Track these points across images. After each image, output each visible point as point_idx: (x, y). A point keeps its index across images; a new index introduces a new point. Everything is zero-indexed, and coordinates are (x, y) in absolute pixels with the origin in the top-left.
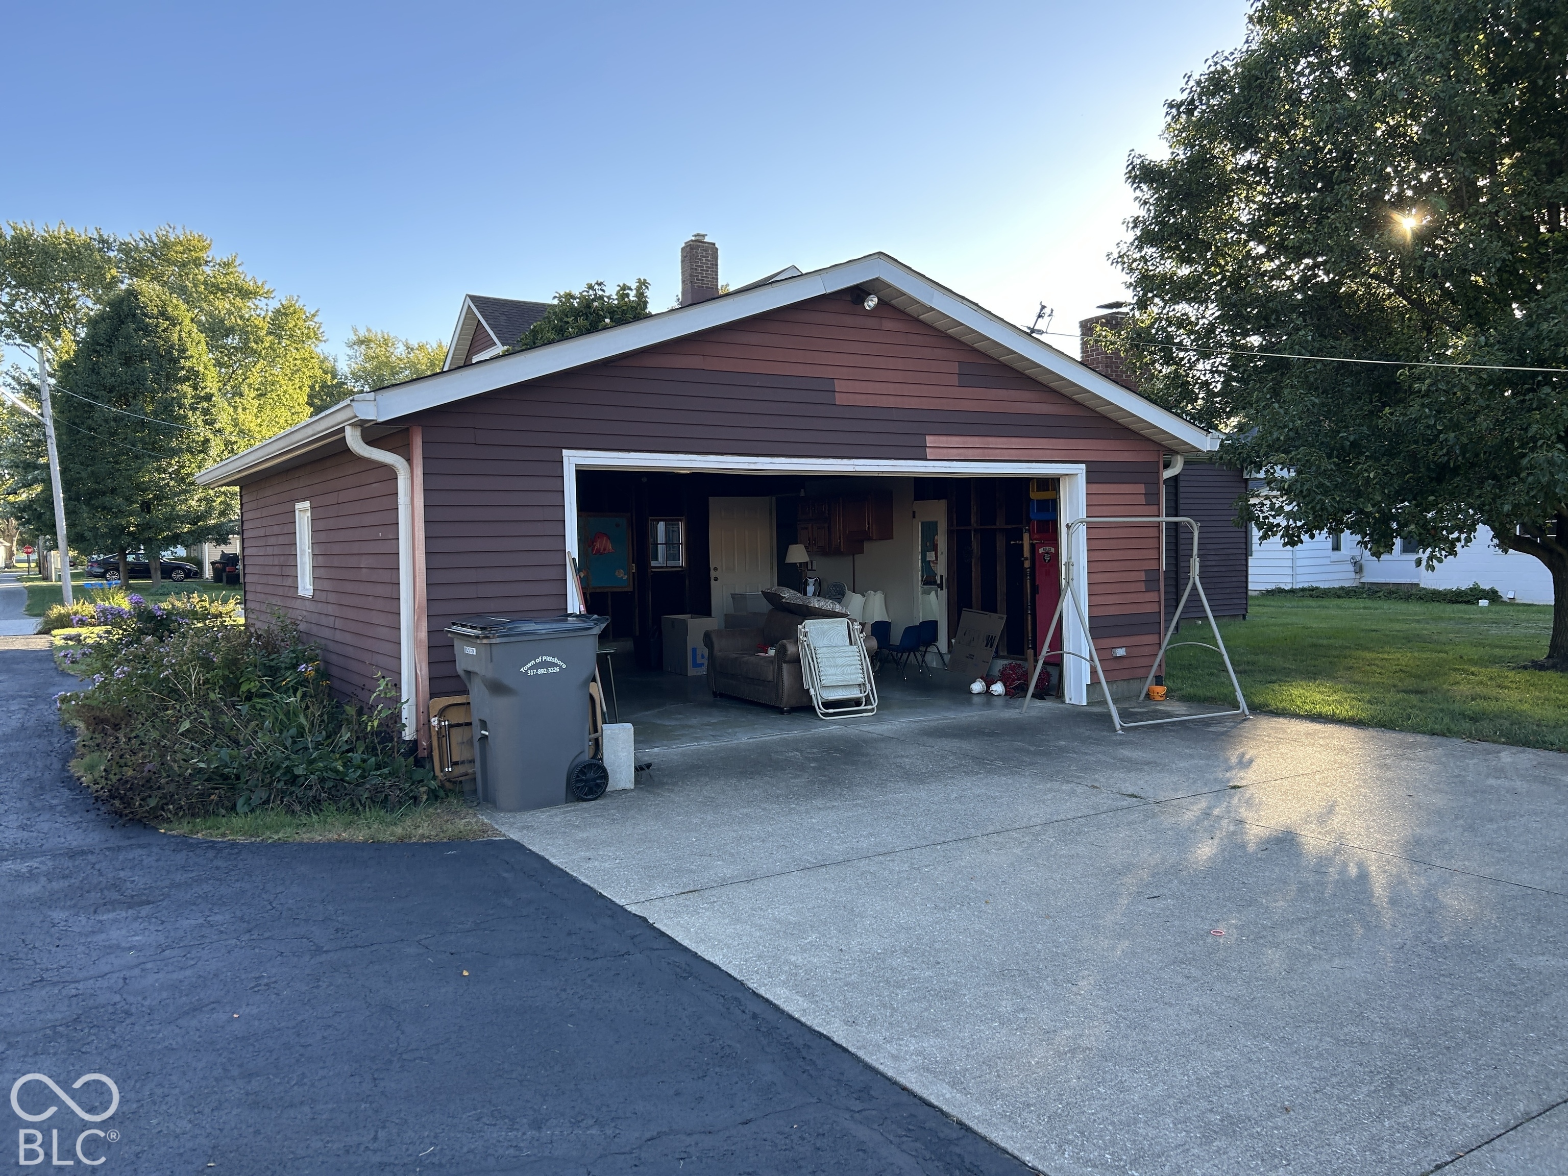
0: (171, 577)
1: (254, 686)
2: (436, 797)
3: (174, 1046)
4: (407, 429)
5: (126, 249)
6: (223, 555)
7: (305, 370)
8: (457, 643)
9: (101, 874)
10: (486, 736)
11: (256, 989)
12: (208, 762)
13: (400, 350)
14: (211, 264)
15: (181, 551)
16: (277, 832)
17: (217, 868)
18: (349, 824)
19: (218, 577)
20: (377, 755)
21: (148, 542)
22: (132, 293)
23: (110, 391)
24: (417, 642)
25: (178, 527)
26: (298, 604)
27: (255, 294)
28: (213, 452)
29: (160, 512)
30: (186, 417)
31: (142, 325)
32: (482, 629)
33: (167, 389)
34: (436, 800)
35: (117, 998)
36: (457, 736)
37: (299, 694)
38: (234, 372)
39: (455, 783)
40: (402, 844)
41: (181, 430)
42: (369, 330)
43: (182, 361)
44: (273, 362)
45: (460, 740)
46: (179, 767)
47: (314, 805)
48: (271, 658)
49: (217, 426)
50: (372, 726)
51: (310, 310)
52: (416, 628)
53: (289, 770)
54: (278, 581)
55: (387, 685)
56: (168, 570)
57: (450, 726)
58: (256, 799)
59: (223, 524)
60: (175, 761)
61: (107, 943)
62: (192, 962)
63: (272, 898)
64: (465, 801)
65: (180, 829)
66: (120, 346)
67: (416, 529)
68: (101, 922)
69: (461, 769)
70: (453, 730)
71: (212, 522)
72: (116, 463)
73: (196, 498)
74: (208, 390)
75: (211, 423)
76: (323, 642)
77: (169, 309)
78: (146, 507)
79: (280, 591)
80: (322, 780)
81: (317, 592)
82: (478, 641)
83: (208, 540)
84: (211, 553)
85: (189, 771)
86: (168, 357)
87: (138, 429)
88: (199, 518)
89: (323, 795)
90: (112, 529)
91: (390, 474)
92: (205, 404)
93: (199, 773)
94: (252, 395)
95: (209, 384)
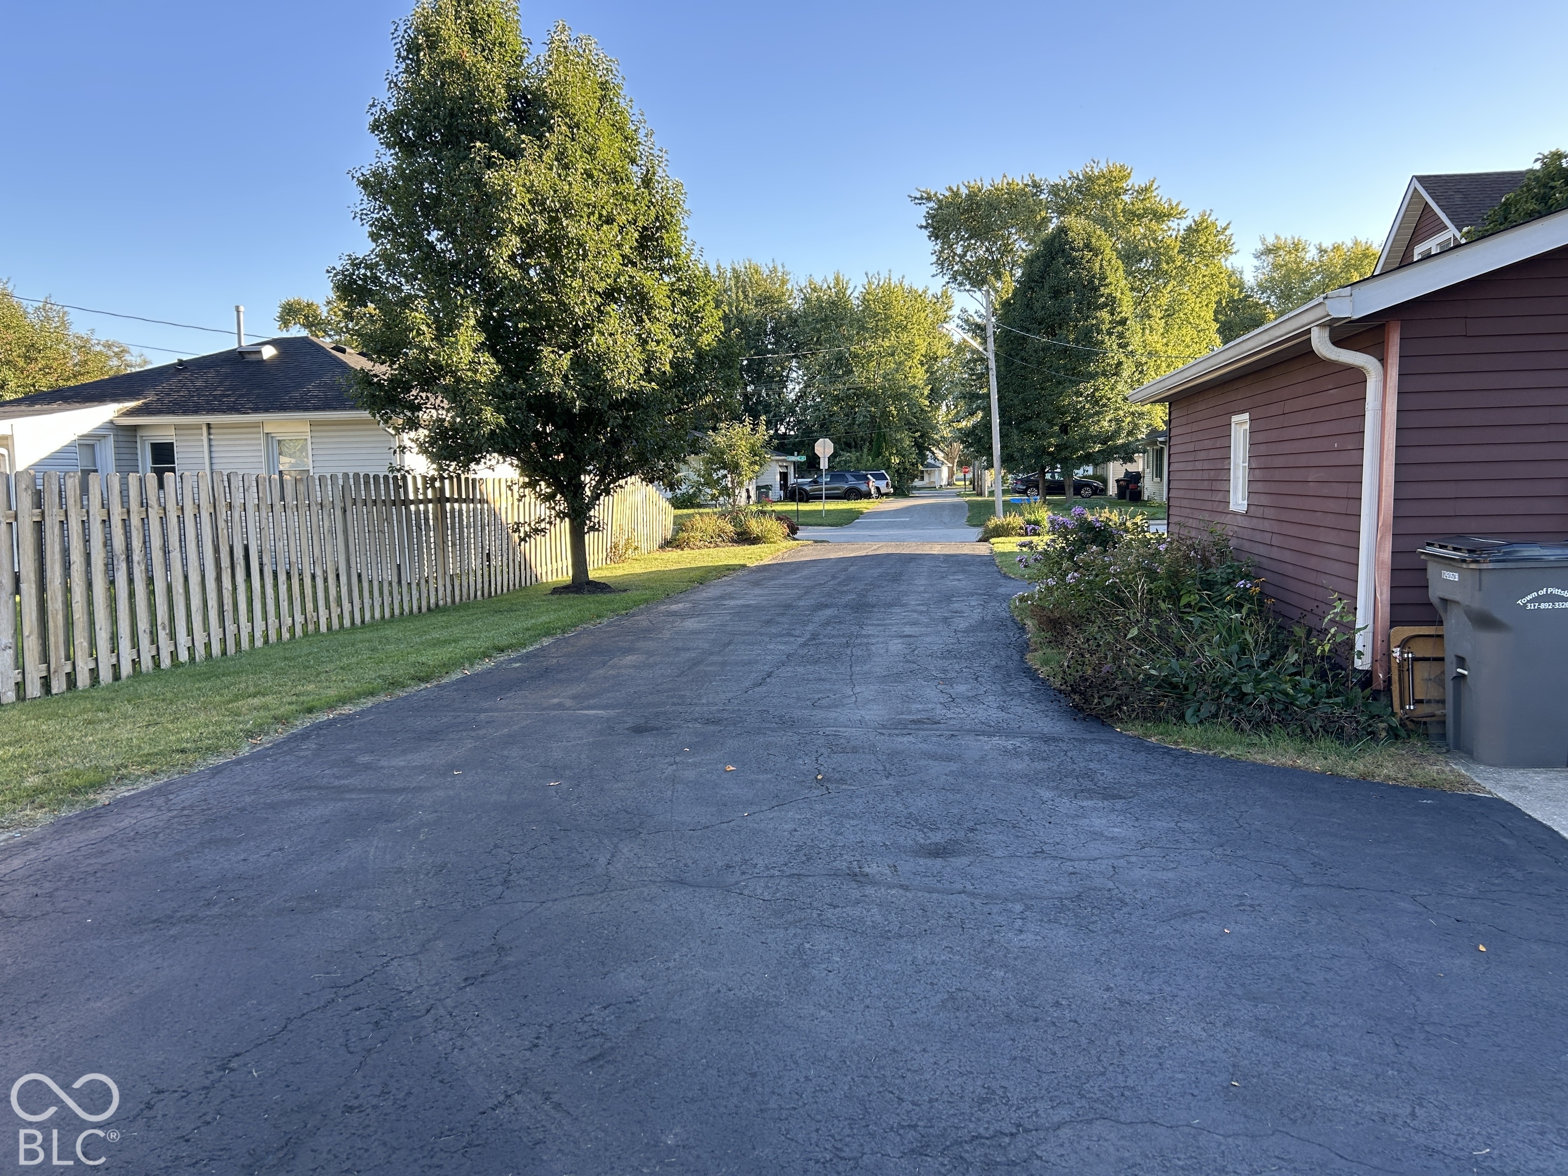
0: (1080, 494)
1: (1193, 598)
2: (1397, 737)
3: (1172, 946)
4: (1382, 326)
5: (1055, 190)
6: (1127, 473)
7: (1213, 286)
8: (1432, 568)
9: (1073, 762)
10: (1463, 676)
11: (1242, 908)
12: (1160, 669)
13: (1311, 254)
14: (1130, 192)
15: (1090, 470)
16: (1228, 748)
17: (1177, 775)
18: (1302, 752)
19: (1121, 494)
20: (1327, 681)
21: (1064, 461)
22: (1062, 230)
23: (1040, 324)
24: (1378, 563)
25: (1090, 447)
26: (1227, 519)
27: (1170, 215)
28: (1125, 374)
29: (1076, 433)
30: (1103, 342)
31: (1069, 259)
32: (1470, 551)
33: (1088, 317)
34: (1396, 739)
35: (1111, 885)
36: (1422, 671)
37: (1244, 611)
38: (1144, 295)
39: (1418, 723)
40: (1363, 782)
41: (1097, 354)
42: (1277, 237)
43: (1102, 288)
44: (1181, 283)
45: (1426, 676)
46: (1134, 672)
47: (1262, 725)
48: (1207, 572)
49: (1130, 348)
50: (1323, 651)
51: (1221, 224)
52: (1378, 547)
53: (1237, 687)
54: (1207, 496)
55: (1343, 608)
56: (1079, 487)
57: (1415, 659)
58: (1204, 712)
59: (1130, 443)
60: (1128, 665)
61: (1092, 829)
62: (1173, 865)
63: (1237, 815)
64: (1431, 746)
65: (1135, 730)
66: (1050, 282)
67: (1386, 437)
68: (1083, 807)
69: (1424, 709)
70: (1418, 665)
71: (1121, 441)
72: (1042, 389)
73: (1107, 419)
74: (1123, 314)
75: (1125, 346)
76: (1256, 559)
77: (1093, 241)
78: (1064, 429)
79: (1208, 506)
80: (1271, 701)
81: (1252, 508)
82: (1464, 566)
83: (1115, 459)
84: (1115, 471)
85: (1141, 676)
86: (1090, 286)
87: (1062, 356)
88: (1110, 438)
89: (1273, 717)
90: (1036, 450)
91: (1358, 377)
92: (1120, 328)
93: (1149, 678)
94: (1159, 315)
95: (1125, 309)
